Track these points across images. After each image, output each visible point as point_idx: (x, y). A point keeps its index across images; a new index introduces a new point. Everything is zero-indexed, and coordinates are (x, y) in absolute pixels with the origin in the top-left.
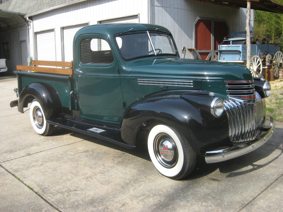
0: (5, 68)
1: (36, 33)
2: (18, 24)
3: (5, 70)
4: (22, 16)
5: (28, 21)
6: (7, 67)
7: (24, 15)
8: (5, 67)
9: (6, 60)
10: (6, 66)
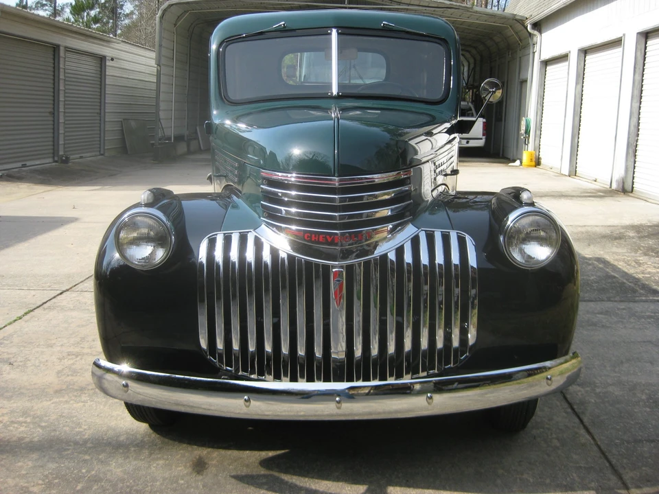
0: (481, 139)
1: (546, 63)
2: (520, 40)
3: (481, 143)
4: (522, 22)
5: (530, 34)
6: (484, 137)
7: (525, 19)
8: (481, 136)
9: (484, 120)
10: (483, 135)
